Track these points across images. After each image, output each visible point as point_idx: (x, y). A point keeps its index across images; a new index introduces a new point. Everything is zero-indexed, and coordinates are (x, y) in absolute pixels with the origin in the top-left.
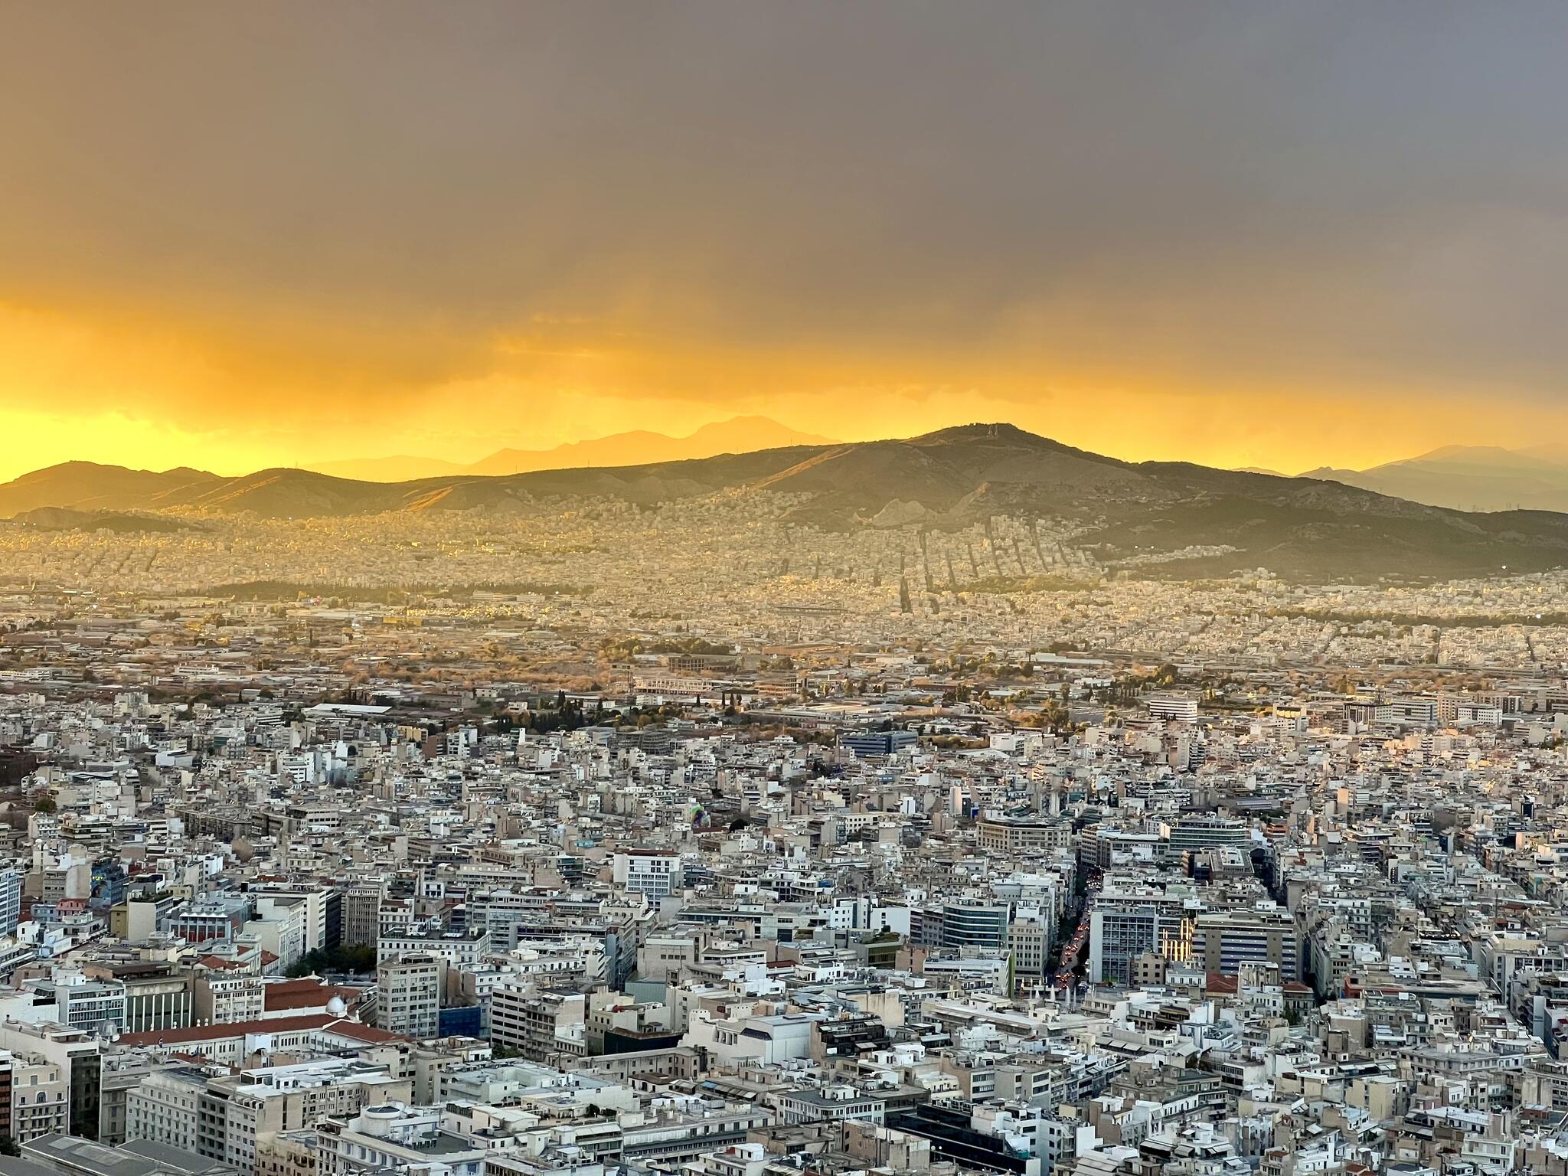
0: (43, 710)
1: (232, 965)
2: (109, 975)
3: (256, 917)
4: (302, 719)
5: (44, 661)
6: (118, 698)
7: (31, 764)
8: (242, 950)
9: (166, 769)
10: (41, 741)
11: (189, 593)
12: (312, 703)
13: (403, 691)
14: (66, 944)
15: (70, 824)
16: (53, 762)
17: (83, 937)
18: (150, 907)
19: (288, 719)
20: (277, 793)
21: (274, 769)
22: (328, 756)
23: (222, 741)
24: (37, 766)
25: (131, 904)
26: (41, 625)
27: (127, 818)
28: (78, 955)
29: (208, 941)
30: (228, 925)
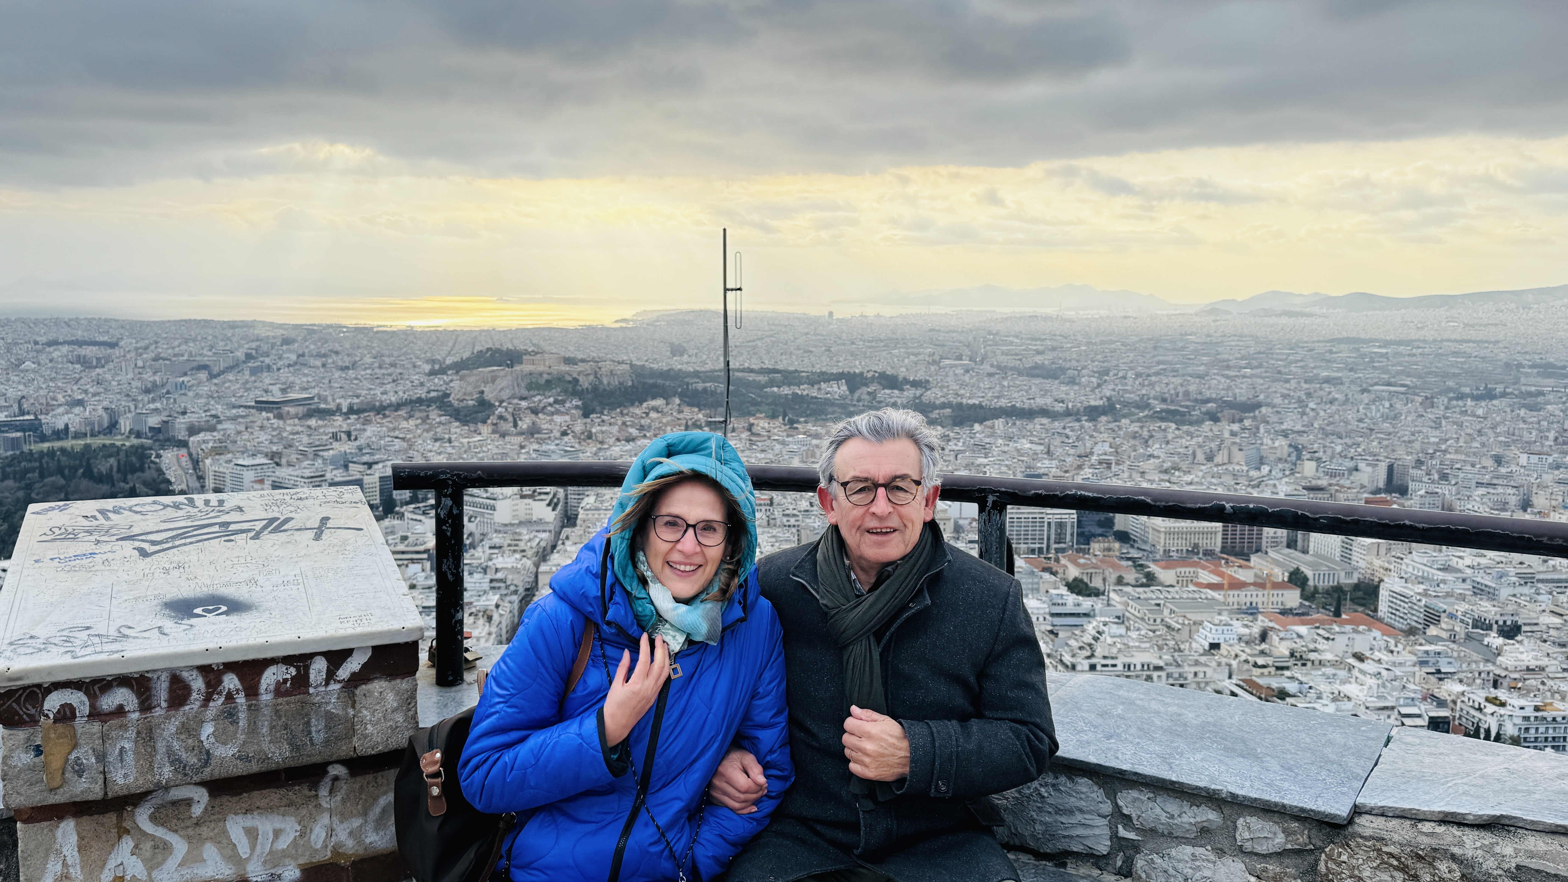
0: (1262, 385)
1: (1349, 488)
2: (1300, 488)
3: (1357, 470)
4: (1369, 391)
5: (1260, 366)
6: (1292, 381)
7: (1259, 406)
8: (1352, 483)
9: (1313, 410)
10: (1262, 397)
11: (1318, 341)
12: (1372, 386)
13: (1411, 381)
14: (1280, 475)
15: (1276, 429)
16: (1268, 405)
17: (1287, 473)
18: (1313, 464)
19: (1364, 391)
20: (1360, 420)
21: (1358, 411)
22: (1381, 407)
23: (1336, 399)
24: (1261, 406)
25: (1306, 462)
26: (1259, 353)
27: (1298, 427)
28: (1286, 479)
29: (1338, 478)
30: (1346, 473)
